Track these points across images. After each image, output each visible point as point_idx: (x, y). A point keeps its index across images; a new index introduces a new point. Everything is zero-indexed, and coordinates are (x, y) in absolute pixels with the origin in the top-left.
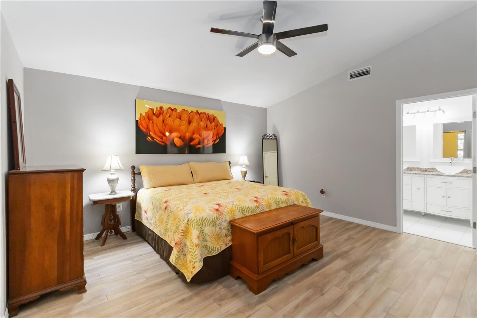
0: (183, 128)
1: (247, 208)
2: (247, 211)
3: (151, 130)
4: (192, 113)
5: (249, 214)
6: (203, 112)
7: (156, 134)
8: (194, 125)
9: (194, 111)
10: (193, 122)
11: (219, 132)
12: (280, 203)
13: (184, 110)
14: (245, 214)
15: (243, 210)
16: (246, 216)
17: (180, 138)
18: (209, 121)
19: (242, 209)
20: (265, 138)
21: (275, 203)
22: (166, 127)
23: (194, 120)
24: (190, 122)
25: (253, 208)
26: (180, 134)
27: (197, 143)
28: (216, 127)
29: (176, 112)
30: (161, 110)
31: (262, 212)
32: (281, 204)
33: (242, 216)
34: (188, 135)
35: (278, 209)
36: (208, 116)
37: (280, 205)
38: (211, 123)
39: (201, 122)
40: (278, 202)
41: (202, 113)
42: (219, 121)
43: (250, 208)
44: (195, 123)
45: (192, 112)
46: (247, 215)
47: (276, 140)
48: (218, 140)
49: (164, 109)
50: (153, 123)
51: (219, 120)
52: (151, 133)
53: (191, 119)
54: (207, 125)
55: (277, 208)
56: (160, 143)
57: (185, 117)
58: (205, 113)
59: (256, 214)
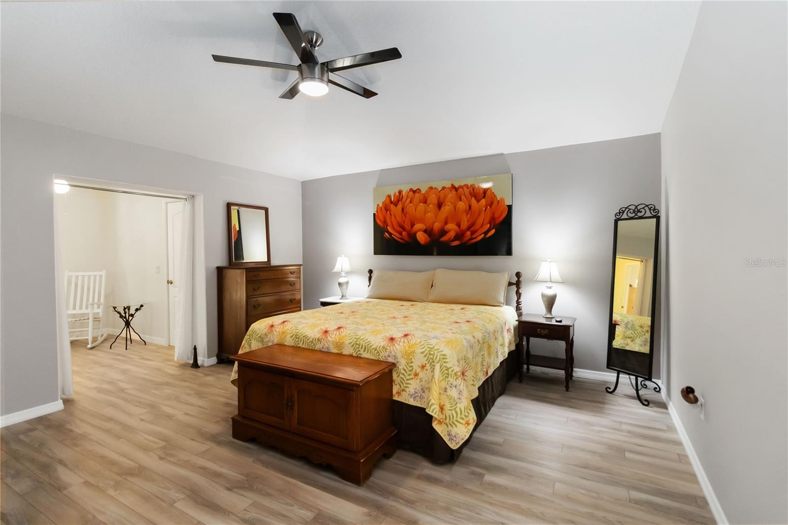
0: (430, 215)
1: (304, 337)
2: (302, 341)
3: (389, 224)
4: (444, 190)
5: (304, 346)
6: (462, 184)
7: (394, 229)
8: (446, 209)
9: (447, 187)
10: (445, 205)
11: (496, 215)
12: (363, 349)
13: (431, 188)
14: (299, 344)
15: (298, 337)
16: (299, 347)
17: (425, 231)
18: (475, 197)
19: (296, 335)
20: (622, 218)
21: (352, 346)
22: (406, 218)
23: (446, 202)
24: (440, 206)
25: (310, 340)
26: (425, 225)
27: (452, 238)
28: (488, 207)
29: (418, 193)
30: (400, 195)
31: (323, 350)
32: (364, 351)
33: (294, 344)
34: (437, 226)
35: (355, 357)
36: (473, 190)
37: (362, 352)
38: (478, 201)
39: (461, 202)
40: (358, 346)
41: (461, 187)
42: (495, 195)
43: (308, 338)
44: (448, 206)
45: (444, 188)
46: (301, 345)
47: (655, 220)
48: (494, 230)
49: (404, 193)
50: (391, 214)
51: (495, 193)
52: (388, 227)
53: (441, 199)
54: (470, 207)
55: (354, 354)
56: (399, 240)
57: (433, 199)
58: (466, 186)
59: (315, 350)
